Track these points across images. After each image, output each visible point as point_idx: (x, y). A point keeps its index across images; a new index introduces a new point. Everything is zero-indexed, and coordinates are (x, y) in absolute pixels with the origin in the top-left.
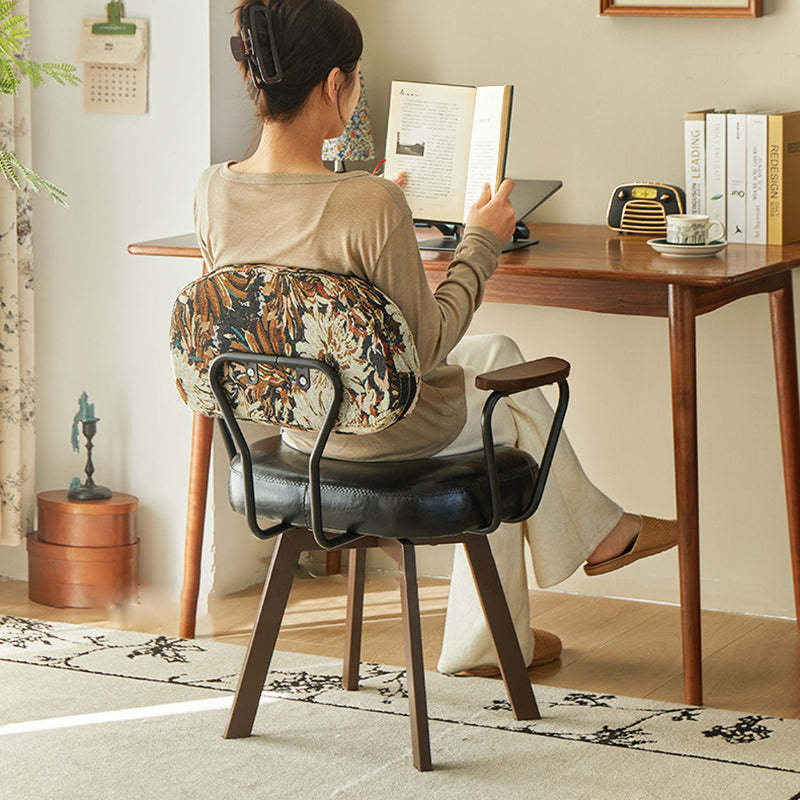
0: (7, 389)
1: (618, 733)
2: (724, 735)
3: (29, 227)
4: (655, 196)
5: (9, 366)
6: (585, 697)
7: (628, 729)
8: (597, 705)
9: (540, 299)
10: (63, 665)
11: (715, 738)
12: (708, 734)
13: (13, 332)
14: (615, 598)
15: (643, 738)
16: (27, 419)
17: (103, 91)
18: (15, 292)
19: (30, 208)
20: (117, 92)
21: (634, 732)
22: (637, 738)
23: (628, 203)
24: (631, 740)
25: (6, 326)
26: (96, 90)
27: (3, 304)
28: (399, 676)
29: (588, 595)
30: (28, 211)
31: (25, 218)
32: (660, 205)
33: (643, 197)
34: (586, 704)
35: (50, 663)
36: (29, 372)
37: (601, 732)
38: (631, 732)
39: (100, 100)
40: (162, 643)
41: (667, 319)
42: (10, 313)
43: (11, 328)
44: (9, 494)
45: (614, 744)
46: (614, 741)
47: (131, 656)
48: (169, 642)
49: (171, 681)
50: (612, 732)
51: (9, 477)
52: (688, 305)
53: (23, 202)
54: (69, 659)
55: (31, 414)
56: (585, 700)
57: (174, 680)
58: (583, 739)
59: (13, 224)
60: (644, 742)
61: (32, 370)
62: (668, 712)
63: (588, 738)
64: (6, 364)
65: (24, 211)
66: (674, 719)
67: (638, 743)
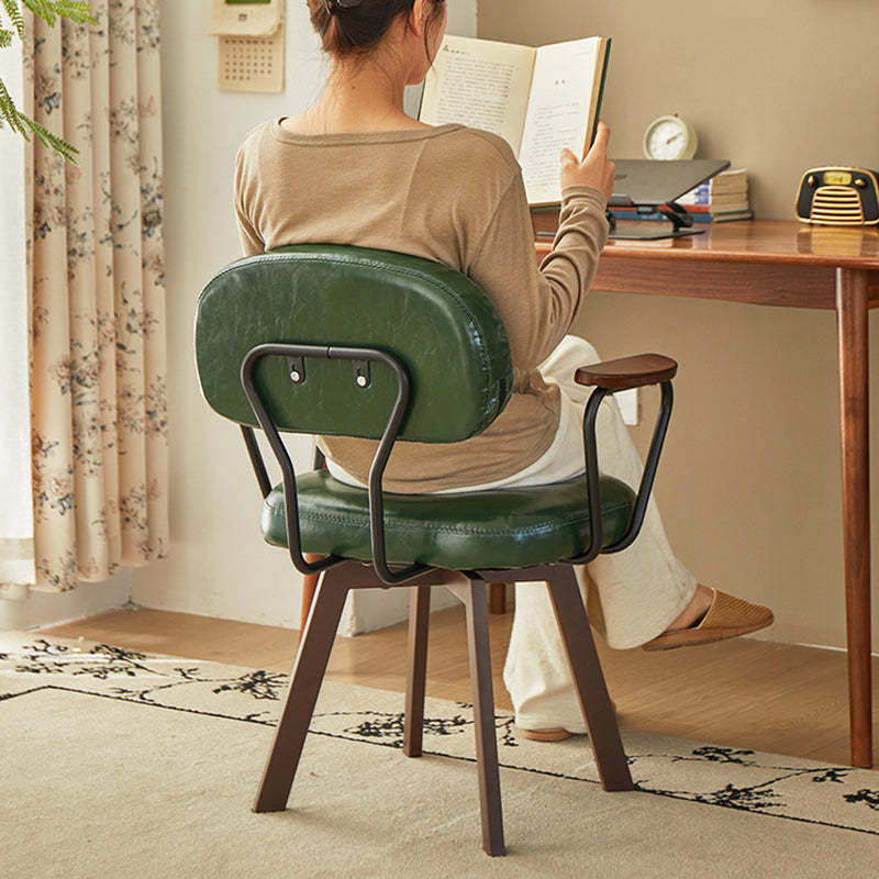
0: (129, 395)
1: (743, 793)
2: (869, 799)
3: (159, 217)
4: (849, 182)
5: (132, 370)
6: (718, 751)
7: (756, 790)
8: (730, 760)
9: (691, 289)
10: (137, 698)
11: (858, 802)
12: (850, 799)
13: (136, 332)
14: (807, 645)
15: (771, 800)
16: (158, 430)
17: (238, 68)
18: (139, 286)
19: (160, 197)
20: (252, 68)
21: (762, 793)
22: (763, 800)
23: (819, 190)
24: (755, 802)
25: (129, 326)
26: (231, 67)
27: (125, 301)
28: (510, 722)
29: (777, 641)
30: (157, 201)
31: (154, 207)
32: (854, 192)
33: (838, 183)
34: (716, 759)
35: (123, 696)
36: (159, 378)
37: (722, 792)
38: (758, 793)
39: (234, 78)
40: (259, 678)
41: (834, 312)
42: (133, 311)
43: (134, 328)
44: (132, 510)
45: (735, 806)
46: (734, 802)
47: (217, 691)
48: (266, 677)
49: (248, 719)
50: (736, 791)
51: (133, 491)
52: (859, 296)
53: (152, 190)
54: (146, 692)
55: (163, 423)
56: (717, 755)
57: (253, 718)
58: (699, 799)
59: (136, 213)
60: (770, 805)
61: (162, 376)
62: (810, 771)
63: (705, 797)
64: (128, 367)
65: (153, 200)
66: (815, 779)
67: (763, 806)
